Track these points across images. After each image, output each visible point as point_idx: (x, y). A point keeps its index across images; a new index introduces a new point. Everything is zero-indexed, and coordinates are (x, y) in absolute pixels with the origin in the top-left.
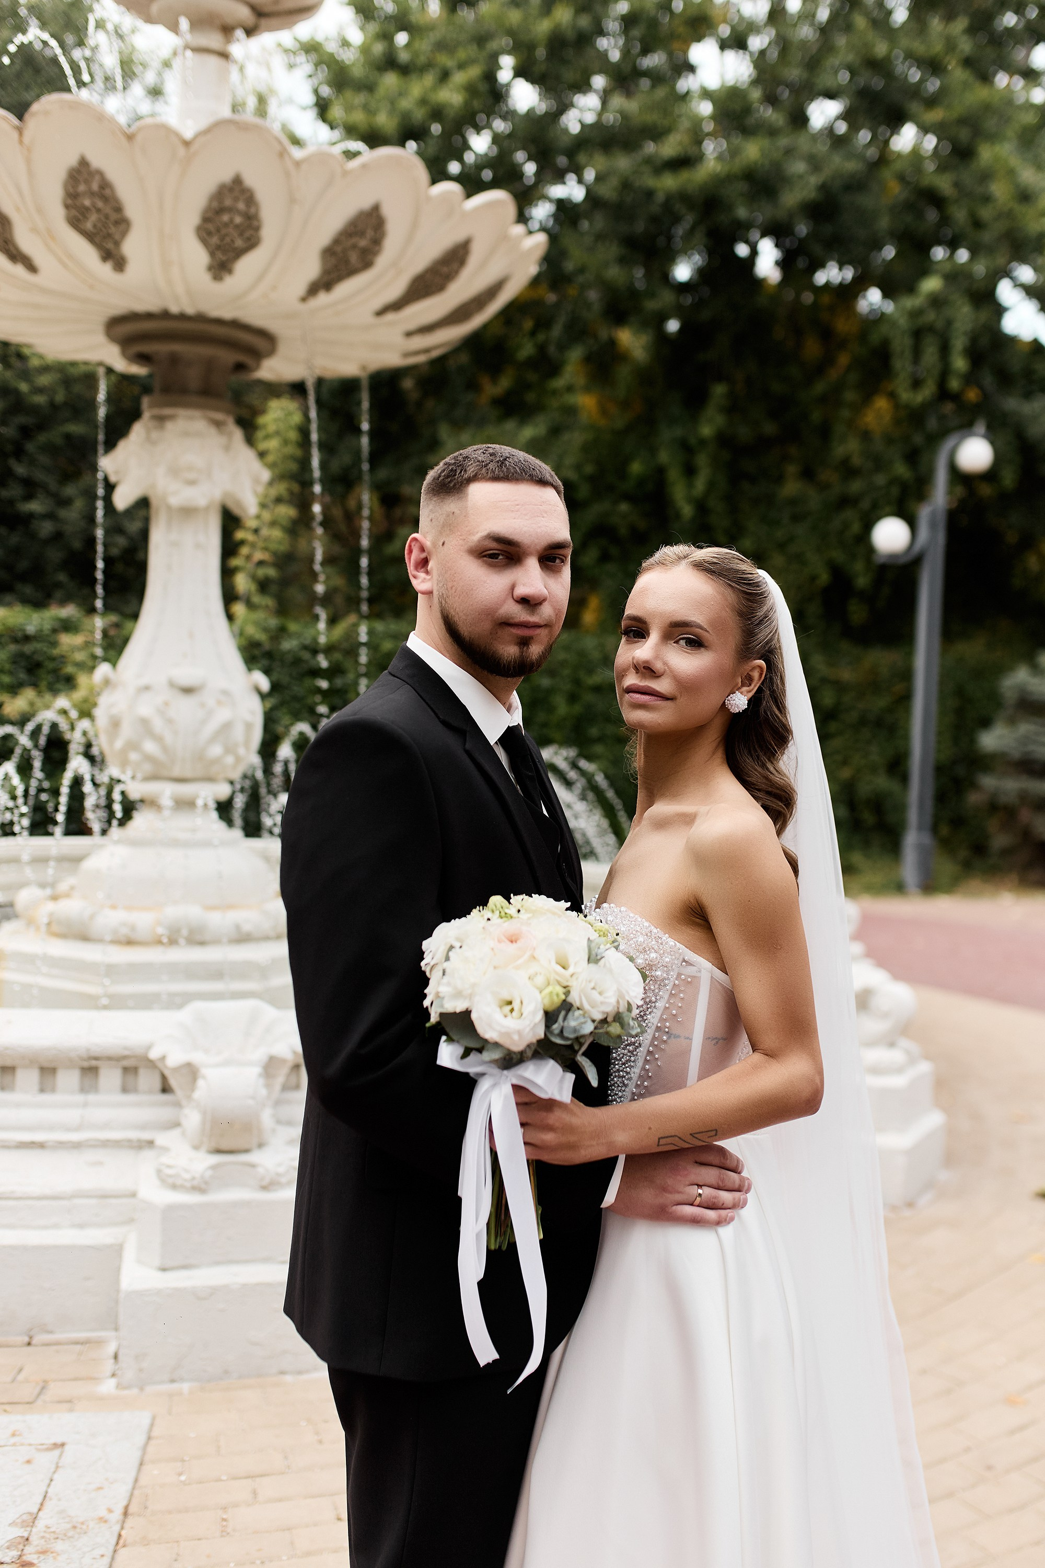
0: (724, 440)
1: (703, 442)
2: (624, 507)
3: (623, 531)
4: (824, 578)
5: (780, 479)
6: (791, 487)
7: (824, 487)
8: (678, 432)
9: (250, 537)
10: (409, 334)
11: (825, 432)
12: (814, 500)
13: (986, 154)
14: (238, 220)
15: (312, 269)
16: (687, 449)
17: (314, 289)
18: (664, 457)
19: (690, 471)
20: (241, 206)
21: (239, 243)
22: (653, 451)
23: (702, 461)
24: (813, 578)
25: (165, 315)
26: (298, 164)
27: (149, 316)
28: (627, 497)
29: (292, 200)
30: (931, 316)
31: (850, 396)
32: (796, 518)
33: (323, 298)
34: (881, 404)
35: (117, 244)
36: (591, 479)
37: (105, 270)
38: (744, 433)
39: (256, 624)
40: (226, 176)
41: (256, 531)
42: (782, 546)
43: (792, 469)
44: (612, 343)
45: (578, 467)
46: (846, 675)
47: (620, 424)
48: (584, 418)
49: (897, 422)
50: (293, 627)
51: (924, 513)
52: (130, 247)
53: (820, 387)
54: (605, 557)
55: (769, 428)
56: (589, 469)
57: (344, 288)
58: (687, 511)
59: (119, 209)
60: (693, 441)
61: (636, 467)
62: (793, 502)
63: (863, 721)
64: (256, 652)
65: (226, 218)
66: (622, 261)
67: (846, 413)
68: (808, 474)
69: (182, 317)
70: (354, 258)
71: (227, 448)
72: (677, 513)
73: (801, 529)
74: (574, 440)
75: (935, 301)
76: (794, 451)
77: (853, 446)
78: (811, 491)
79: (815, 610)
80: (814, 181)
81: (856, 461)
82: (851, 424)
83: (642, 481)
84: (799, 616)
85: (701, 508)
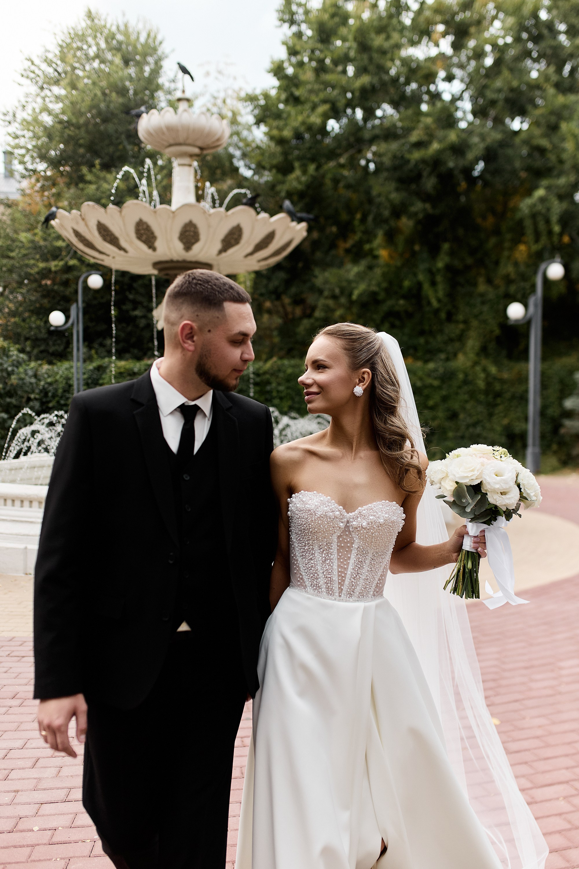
0: (448, 268)
1: (439, 270)
2: (402, 302)
3: (402, 314)
4: (497, 332)
5: (475, 285)
6: (482, 287)
7: (496, 287)
8: (427, 266)
10: (259, 261)
11: (497, 263)
12: (491, 294)
13: (564, 127)
14: (192, 233)
15: (219, 246)
16: (431, 273)
17: (220, 252)
20: (192, 229)
21: (193, 241)
22: (415, 275)
23: (439, 279)
24: (492, 332)
25: (172, 261)
26: (210, 215)
27: (166, 262)
28: (403, 297)
29: (209, 226)
30: (539, 207)
31: (507, 245)
32: (483, 303)
33: (224, 255)
34: (522, 248)
35: (153, 243)
36: (385, 289)
37: (150, 251)
38: (457, 263)
40: (186, 220)
42: (476, 317)
43: (481, 280)
44: (396, 226)
45: (379, 285)
46: (506, 375)
47: (399, 263)
48: (381, 261)
49: (528, 256)
51: (532, 301)
52: (157, 244)
53: (493, 241)
55: (469, 261)
56: (385, 285)
57: (231, 251)
59: (152, 233)
61: (407, 283)
62: (482, 295)
63: (513, 397)
65: (187, 233)
67: (506, 253)
68: (489, 281)
69: (178, 262)
70: (233, 241)
72: (429, 303)
73: (486, 308)
74: (378, 272)
75: (542, 200)
76: (483, 271)
77: (510, 269)
78: (490, 289)
79: (492, 346)
80: (482, 146)
81: (513, 276)
82: (509, 258)
83: (410, 289)
84: (484, 349)
85: (439, 301)
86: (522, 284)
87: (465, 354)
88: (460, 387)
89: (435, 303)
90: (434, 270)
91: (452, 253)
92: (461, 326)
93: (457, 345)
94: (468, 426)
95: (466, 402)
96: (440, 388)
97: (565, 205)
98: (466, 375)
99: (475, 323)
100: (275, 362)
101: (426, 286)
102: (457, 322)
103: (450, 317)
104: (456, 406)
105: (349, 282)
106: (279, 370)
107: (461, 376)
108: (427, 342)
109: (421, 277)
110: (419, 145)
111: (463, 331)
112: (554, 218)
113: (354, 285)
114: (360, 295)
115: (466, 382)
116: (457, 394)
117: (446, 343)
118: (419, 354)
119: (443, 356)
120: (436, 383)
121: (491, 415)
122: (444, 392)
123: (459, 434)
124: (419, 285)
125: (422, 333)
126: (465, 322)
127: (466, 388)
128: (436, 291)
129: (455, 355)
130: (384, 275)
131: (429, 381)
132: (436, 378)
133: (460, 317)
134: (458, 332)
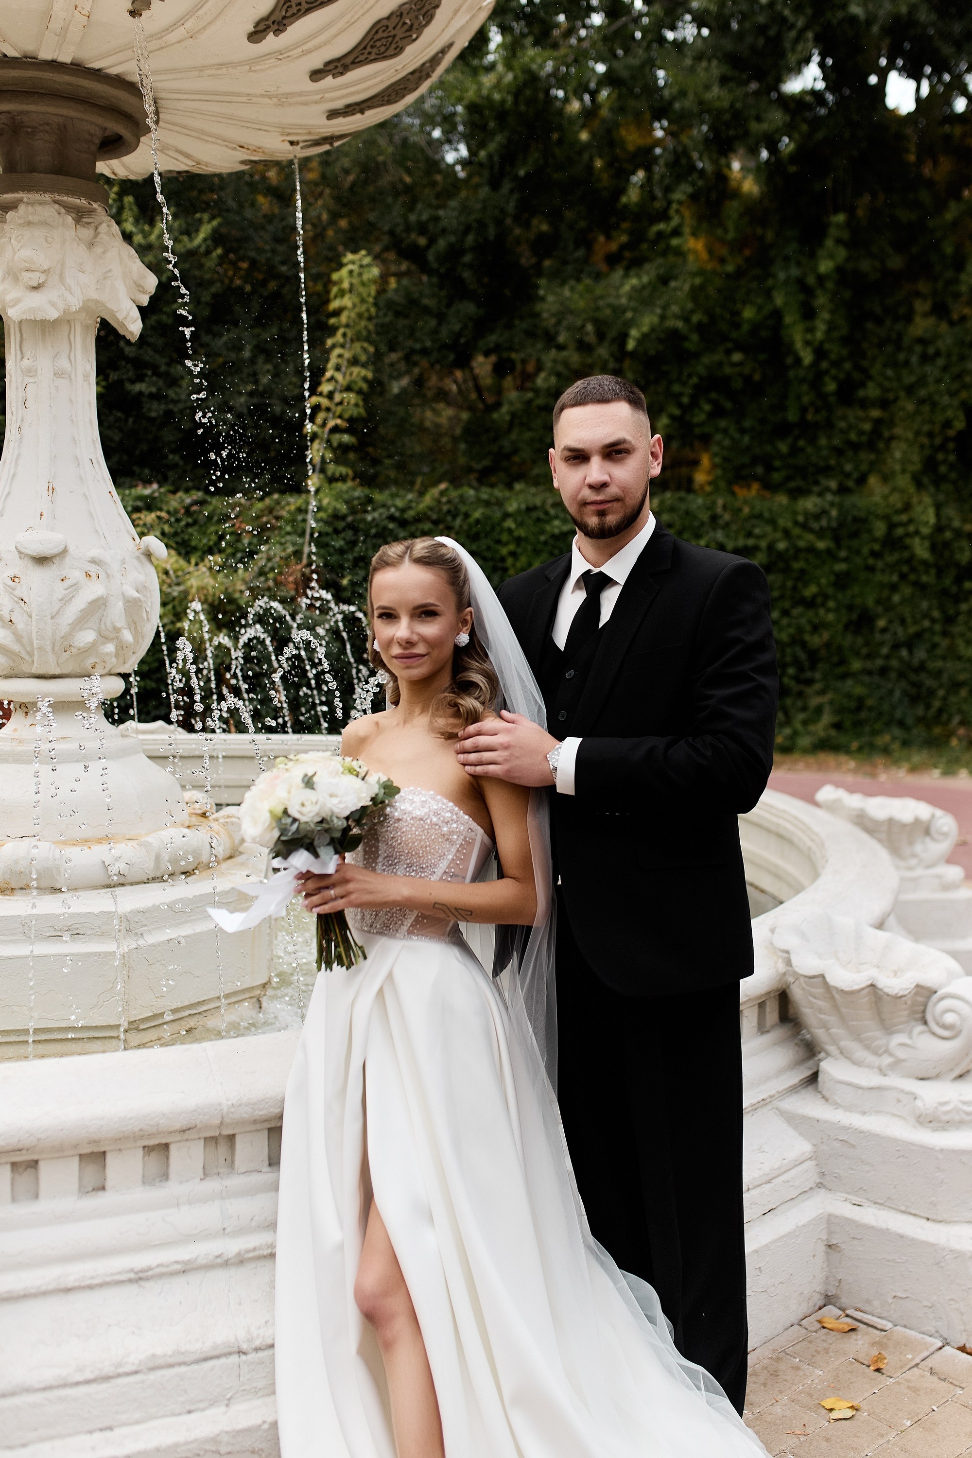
0: (844, 276)
1: (821, 279)
2: (737, 357)
3: (738, 384)
4: (960, 423)
5: (909, 318)
6: (921, 325)
7: (957, 323)
8: (795, 272)
9: (325, 402)
12: (946, 338)
16: (805, 289)
18: (779, 300)
19: (809, 314)
22: (768, 294)
23: (821, 300)
24: (947, 424)
28: (739, 347)
32: (925, 359)
36: (700, 328)
39: (338, 497)
41: (330, 396)
42: (910, 390)
43: (921, 306)
44: (721, 178)
45: (685, 316)
47: (729, 269)
48: (692, 264)
50: (378, 497)
54: (718, 412)
55: (896, 262)
56: (698, 316)
58: (807, 357)
60: (811, 280)
61: (748, 313)
62: (923, 341)
64: (341, 525)
66: (724, 80)
68: (940, 310)
71: (91, 245)
72: (797, 361)
73: (932, 371)
74: (682, 287)
76: (924, 286)
78: (944, 327)
79: (947, 458)
83: (756, 328)
84: (930, 465)
85: (820, 353)
87: (887, 477)
88: (876, 555)
89: (809, 360)
91: (852, 240)
92: (876, 413)
93: (866, 456)
95: (894, 588)
96: (830, 555)
98: (893, 526)
99: (907, 406)
100: (443, 493)
101: (791, 319)
102: (864, 404)
103: (847, 393)
104: (868, 599)
105: (619, 310)
107: (880, 529)
108: (795, 450)
111: (878, 422)
113: (629, 317)
114: (644, 339)
115: (892, 542)
116: (870, 569)
117: (839, 452)
118: (777, 477)
119: (832, 482)
120: (823, 544)
122: (841, 567)
124: (776, 318)
125: (782, 430)
126: (884, 404)
127: (891, 558)
128: (811, 330)
129: (862, 480)
130: (696, 293)
131: (807, 539)
132: (820, 534)
133: (872, 391)
134: (867, 427)
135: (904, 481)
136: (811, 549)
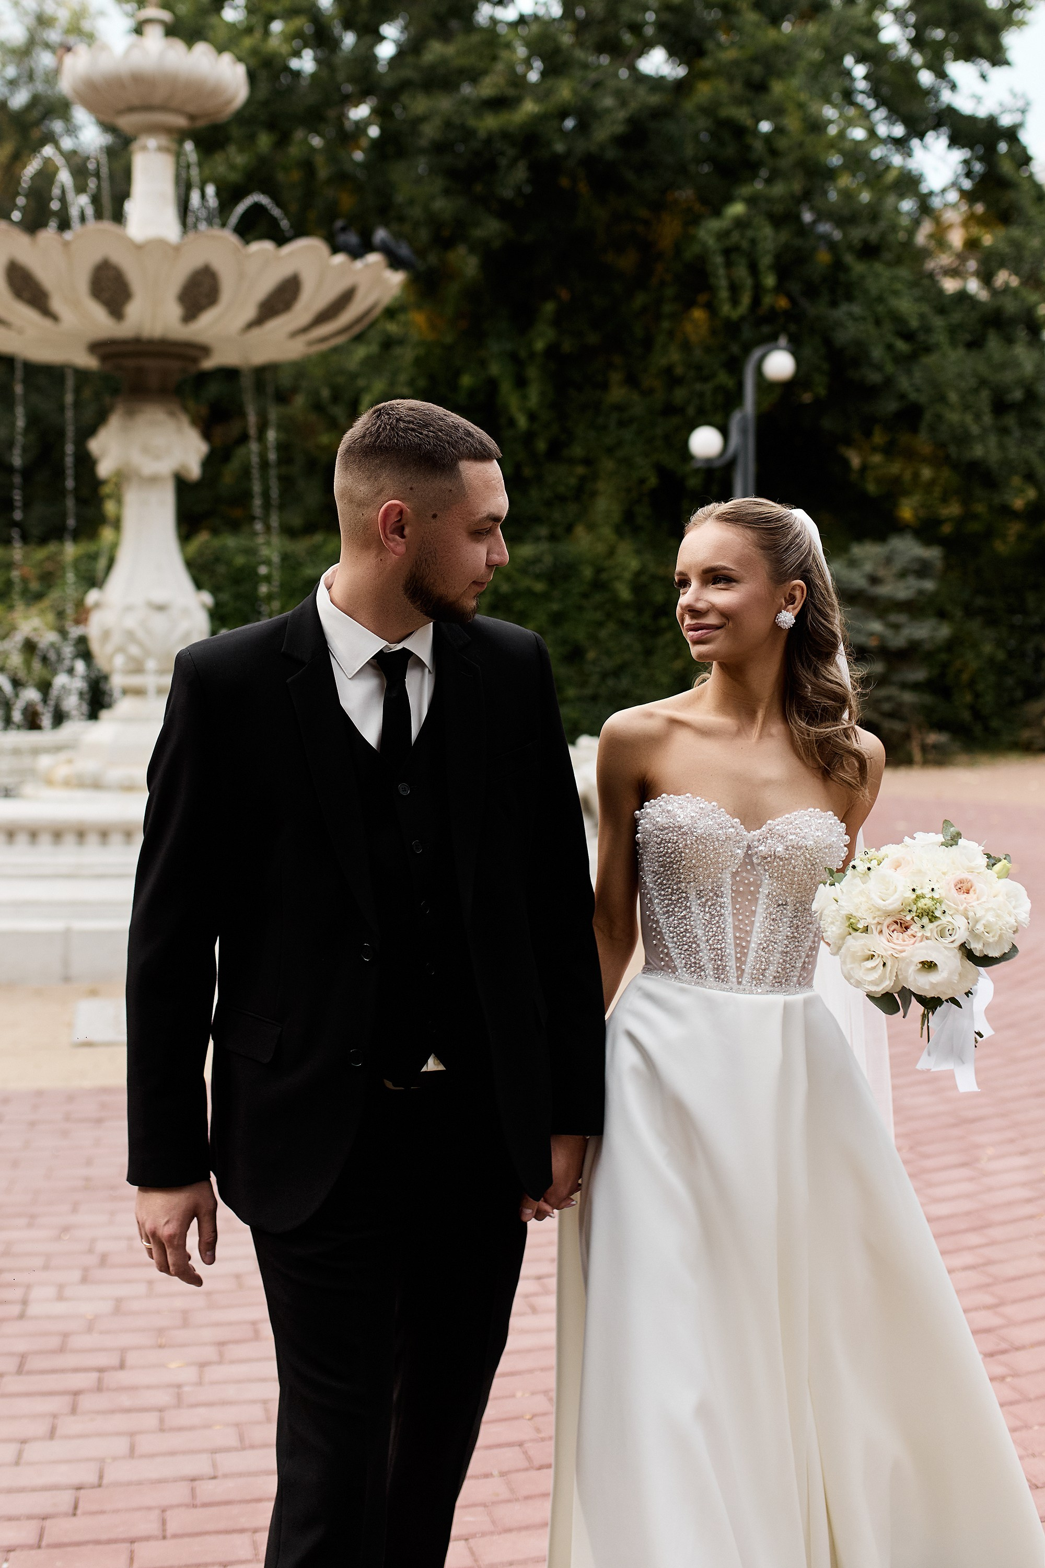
0: (552, 353)
1: (534, 356)
4: (653, 481)
5: (605, 386)
6: (617, 393)
7: (647, 393)
8: (507, 345)
11: (648, 344)
12: (639, 406)
13: (778, 88)
14: (205, 290)
16: (516, 361)
17: (250, 326)
18: (493, 371)
19: (521, 383)
20: (208, 281)
21: (204, 303)
22: (483, 363)
23: (533, 373)
24: (642, 481)
30: (735, 237)
31: (667, 308)
32: (621, 424)
33: (255, 330)
34: (698, 314)
38: (567, 343)
40: (197, 265)
42: (610, 451)
43: (616, 377)
44: (442, 264)
47: (449, 338)
48: (414, 336)
49: (713, 332)
51: (735, 422)
52: (130, 309)
53: (640, 300)
55: (593, 338)
56: (421, 383)
57: (271, 324)
61: (466, 381)
62: (619, 408)
65: (197, 289)
66: (446, 193)
67: (666, 325)
68: (632, 381)
72: (512, 422)
73: (628, 434)
74: (406, 354)
75: (741, 223)
76: (617, 360)
77: (675, 356)
78: (636, 397)
79: (643, 511)
80: (622, 115)
81: (679, 370)
82: (671, 334)
83: (472, 393)
84: (629, 517)
85: (532, 417)
86: (698, 387)
87: (591, 527)
88: (585, 596)
89: (522, 422)
90: (523, 354)
91: (557, 322)
92: (580, 470)
93: (572, 508)
94: (604, 676)
95: (600, 624)
96: (545, 597)
97: (784, 236)
98: (599, 570)
99: (608, 465)
101: (506, 387)
102: (571, 461)
103: (555, 451)
104: (581, 635)
106: (217, 560)
107: (588, 572)
109: (495, 369)
110: (499, 103)
111: (583, 479)
112: (766, 261)
113: (361, 382)
115: (597, 585)
116: (580, 608)
117: (549, 504)
119: (543, 531)
120: (539, 587)
121: (649, 652)
122: (555, 607)
123: (588, 691)
124: (492, 385)
126: (588, 462)
127: (598, 597)
128: (524, 397)
129: (569, 529)
130: (418, 362)
131: (526, 582)
132: (538, 577)
133: (577, 451)
134: (573, 481)
135: (607, 531)
136: (530, 592)
